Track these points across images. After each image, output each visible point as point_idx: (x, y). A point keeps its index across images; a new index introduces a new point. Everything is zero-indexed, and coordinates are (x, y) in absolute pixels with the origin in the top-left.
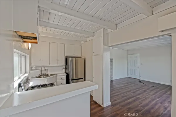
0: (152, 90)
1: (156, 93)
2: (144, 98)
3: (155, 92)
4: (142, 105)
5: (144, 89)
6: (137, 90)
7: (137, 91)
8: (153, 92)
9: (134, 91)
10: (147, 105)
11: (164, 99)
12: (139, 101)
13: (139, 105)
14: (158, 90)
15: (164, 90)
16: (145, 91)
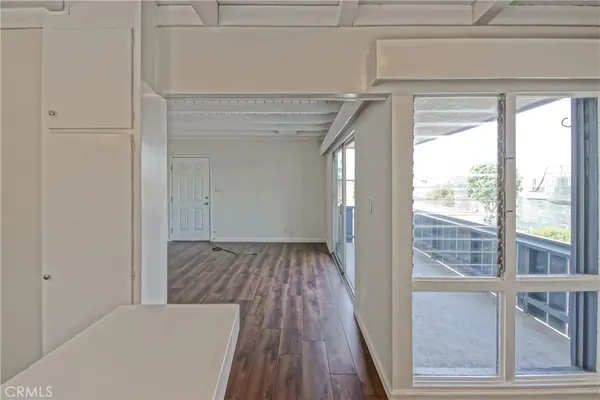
0: (260, 266)
1: (272, 269)
2: (259, 298)
3: (268, 268)
4: (266, 321)
5: (241, 269)
6: (225, 276)
7: (228, 279)
8: (265, 271)
9: (218, 285)
10: (278, 312)
11: (295, 279)
12: (253, 311)
13: (261, 323)
14: (271, 259)
15: (281, 258)
16: (246, 274)
